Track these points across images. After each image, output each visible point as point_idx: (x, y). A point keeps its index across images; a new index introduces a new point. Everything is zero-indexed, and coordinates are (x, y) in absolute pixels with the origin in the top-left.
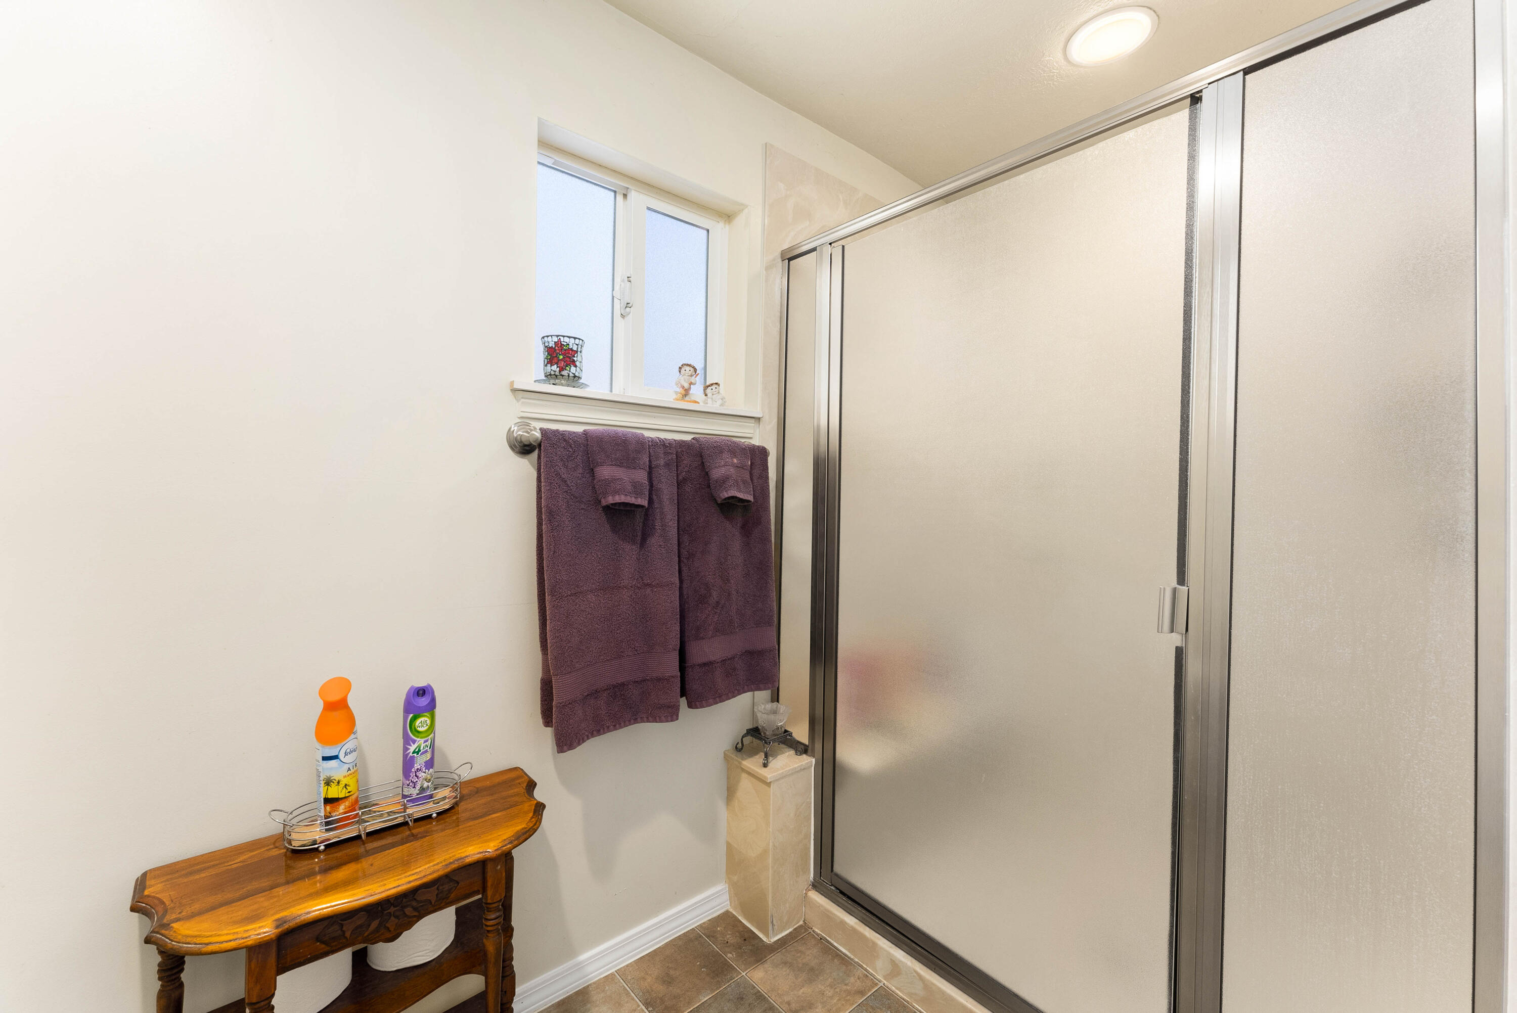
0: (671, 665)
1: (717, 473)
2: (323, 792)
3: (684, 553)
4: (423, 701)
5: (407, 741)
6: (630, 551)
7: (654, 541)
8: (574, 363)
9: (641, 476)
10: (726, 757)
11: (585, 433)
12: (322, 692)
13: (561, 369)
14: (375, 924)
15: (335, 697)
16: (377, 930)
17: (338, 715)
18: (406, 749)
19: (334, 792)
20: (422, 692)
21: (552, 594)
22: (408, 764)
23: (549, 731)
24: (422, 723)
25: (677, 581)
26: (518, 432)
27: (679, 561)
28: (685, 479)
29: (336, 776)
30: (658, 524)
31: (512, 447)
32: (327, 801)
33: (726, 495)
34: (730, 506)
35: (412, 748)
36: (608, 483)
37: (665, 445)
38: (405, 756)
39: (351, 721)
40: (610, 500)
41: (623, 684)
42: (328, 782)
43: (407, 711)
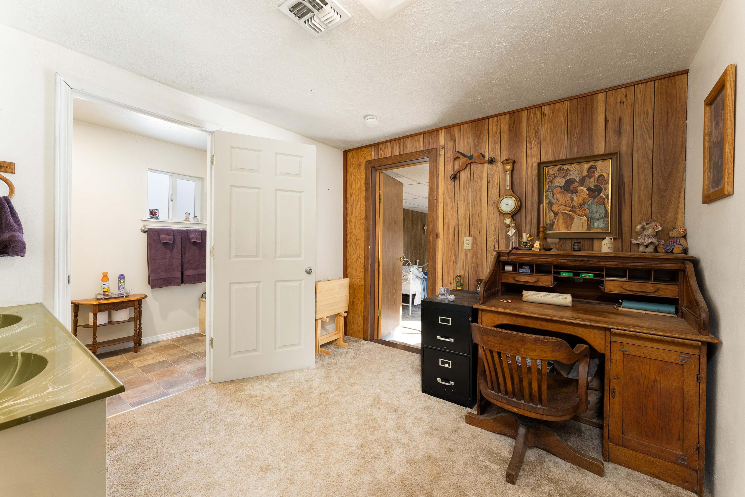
0: (179, 275)
1: (191, 236)
2: (103, 290)
3: (183, 253)
4: (122, 277)
5: (119, 283)
6: (168, 252)
7: (175, 250)
8: (156, 214)
9: (171, 237)
10: (199, 299)
11: (158, 229)
12: (102, 274)
13: (153, 216)
14: (114, 307)
15: (105, 274)
16: (114, 308)
17: (105, 277)
18: (119, 285)
19: (105, 290)
20: (122, 275)
21: (150, 259)
22: (119, 288)
23: (150, 286)
24: (122, 280)
25: (181, 258)
26: (143, 229)
27: (182, 254)
28: (183, 238)
29: (105, 287)
30: (176, 246)
31: (142, 231)
32: (104, 292)
33: (193, 241)
34: (195, 243)
35: (120, 285)
36: (163, 238)
37: (178, 231)
38: (119, 286)
39: (108, 280)
40: (163, 242)
41: (167, 278)
42: (104, 288)
43: (119, 278)
